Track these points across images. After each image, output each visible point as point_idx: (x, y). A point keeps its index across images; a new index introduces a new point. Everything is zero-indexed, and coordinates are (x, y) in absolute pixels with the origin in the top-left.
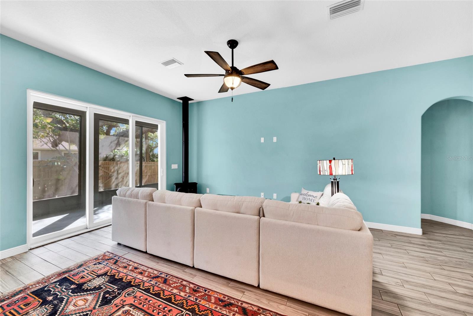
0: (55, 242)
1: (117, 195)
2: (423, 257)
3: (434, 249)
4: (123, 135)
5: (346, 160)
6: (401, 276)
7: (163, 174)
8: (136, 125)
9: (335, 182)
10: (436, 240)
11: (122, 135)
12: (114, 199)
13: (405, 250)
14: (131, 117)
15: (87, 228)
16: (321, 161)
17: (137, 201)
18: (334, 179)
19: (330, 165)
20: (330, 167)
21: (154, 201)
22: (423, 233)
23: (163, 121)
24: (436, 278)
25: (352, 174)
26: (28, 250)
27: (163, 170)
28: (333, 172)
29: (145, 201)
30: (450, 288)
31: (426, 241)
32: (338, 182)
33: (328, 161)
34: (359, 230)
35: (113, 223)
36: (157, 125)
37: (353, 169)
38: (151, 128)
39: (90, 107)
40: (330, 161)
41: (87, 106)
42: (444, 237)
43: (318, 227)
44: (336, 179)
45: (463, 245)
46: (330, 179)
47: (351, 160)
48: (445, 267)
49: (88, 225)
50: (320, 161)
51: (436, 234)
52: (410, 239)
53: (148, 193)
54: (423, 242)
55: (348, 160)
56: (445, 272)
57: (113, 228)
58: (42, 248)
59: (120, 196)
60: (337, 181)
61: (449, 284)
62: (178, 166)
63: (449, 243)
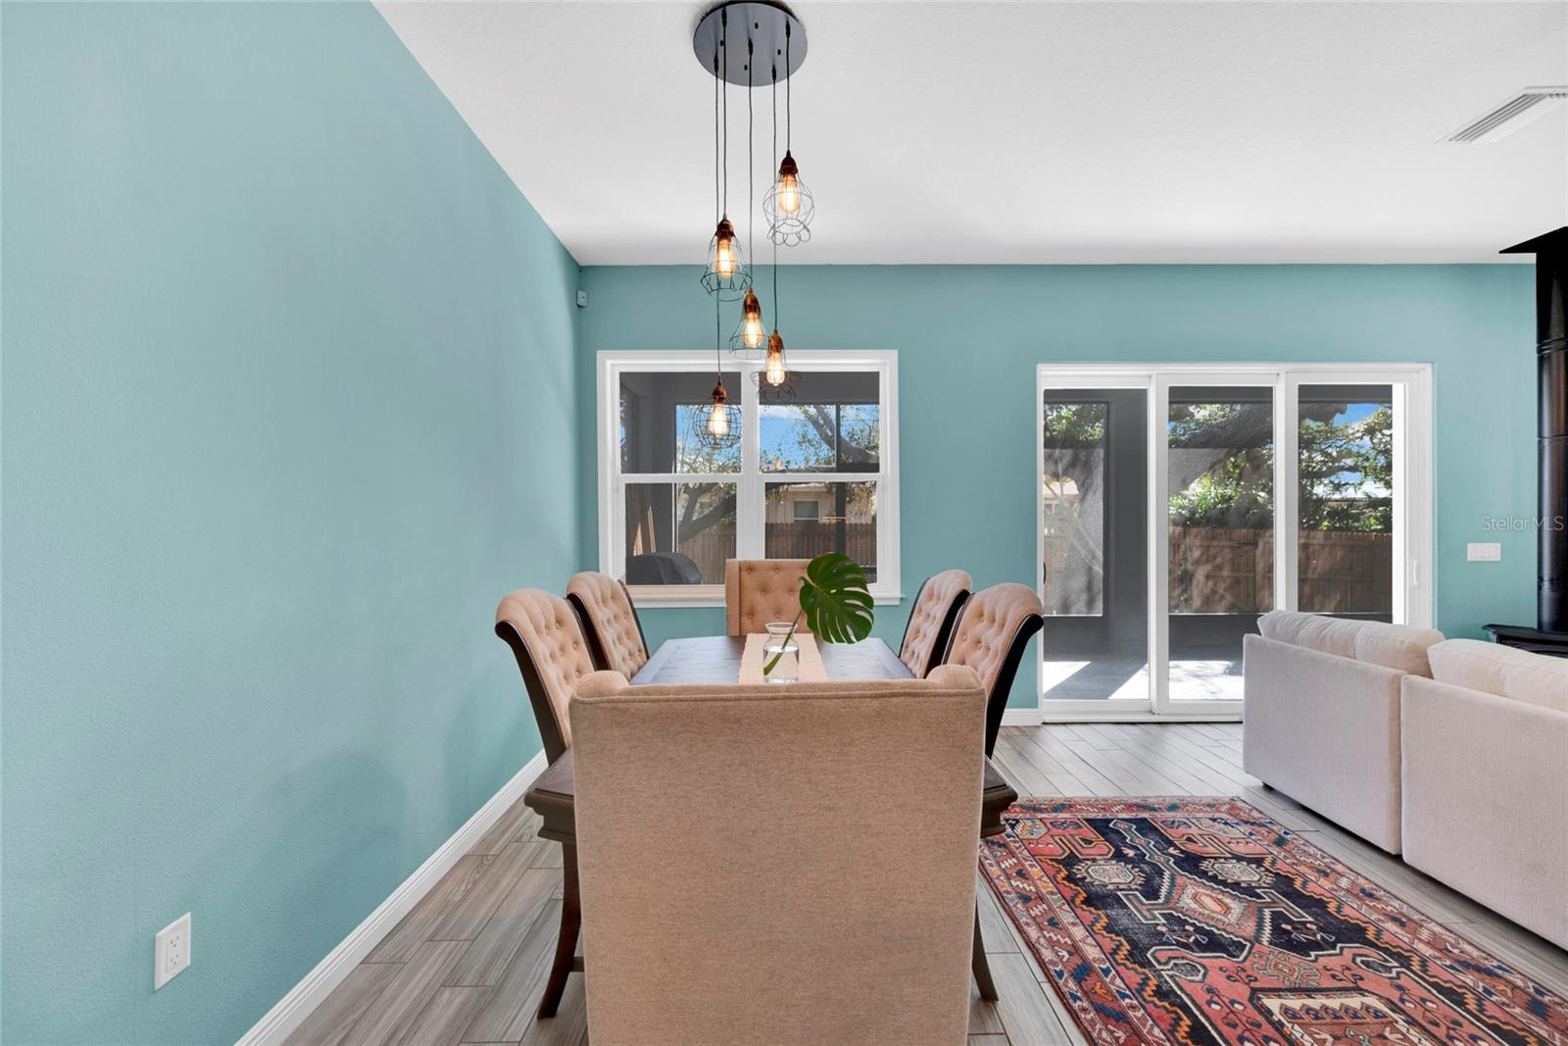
0: (1086, 723)
1: (1260, 634)
4: (1209, 441)
7: (1418, 579)
8: (1303, 399)
11: (1204, 440)
12: (1250, 643)
14: (1283, 377)
15: (1151, 712)
17: (1350, 663)
21: (1435, 676)
23: (1423, 365)
26: (1040, 724)
27: (1418, 566)
29: (1394, 671)
35: (1247, 716)
36: (1389, 388)
38: (1320, 402)
39: (1157, 374)
41: (1149, 373)
49: (1155, 704)
53: (1403, 642)
57: (1247, 734)
58: (1063, 727)
59: (1274, 638)
62: (1503, 549)
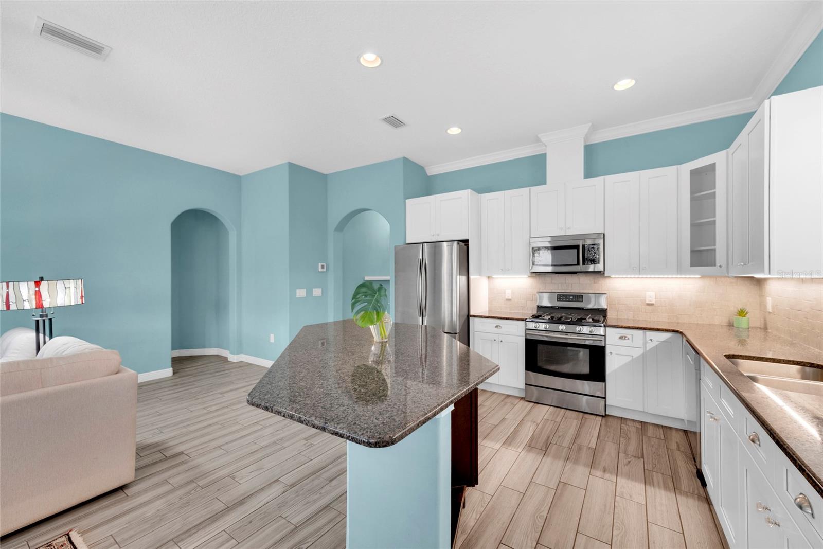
2: (177, 397)
3: (186, 385)
5: (72, 281)
6: (157, 425)
9: (44, 320)
10: (187, 376)
13: (157, 398)
16: (11, 284)
18: (41, 316)
19: (36, 291)
20: (38, 294)
22: (174, 373)
24: (191, 410)
25: (82, 303)
28: (43, 302)
30: (205, 411)
31: (178, 380)
32: (51, 320)
33: (32, 284)
34: (116, 373)
37: (83, 295)
40: (37, 284)
42: (195, 369)
43: (46, 390)
44: (47, 314)
45: (212, 371)
46: (33, 315)
47: (80, 280)
48: (198, 397)
50: (7, 283)
51: (187, 370)
52: (160, 384)
54: (174, 382)
55: (75, 280)
56: (199, 401)
60: (49, 318)
61: (204, 408)
63: (201, 373)
